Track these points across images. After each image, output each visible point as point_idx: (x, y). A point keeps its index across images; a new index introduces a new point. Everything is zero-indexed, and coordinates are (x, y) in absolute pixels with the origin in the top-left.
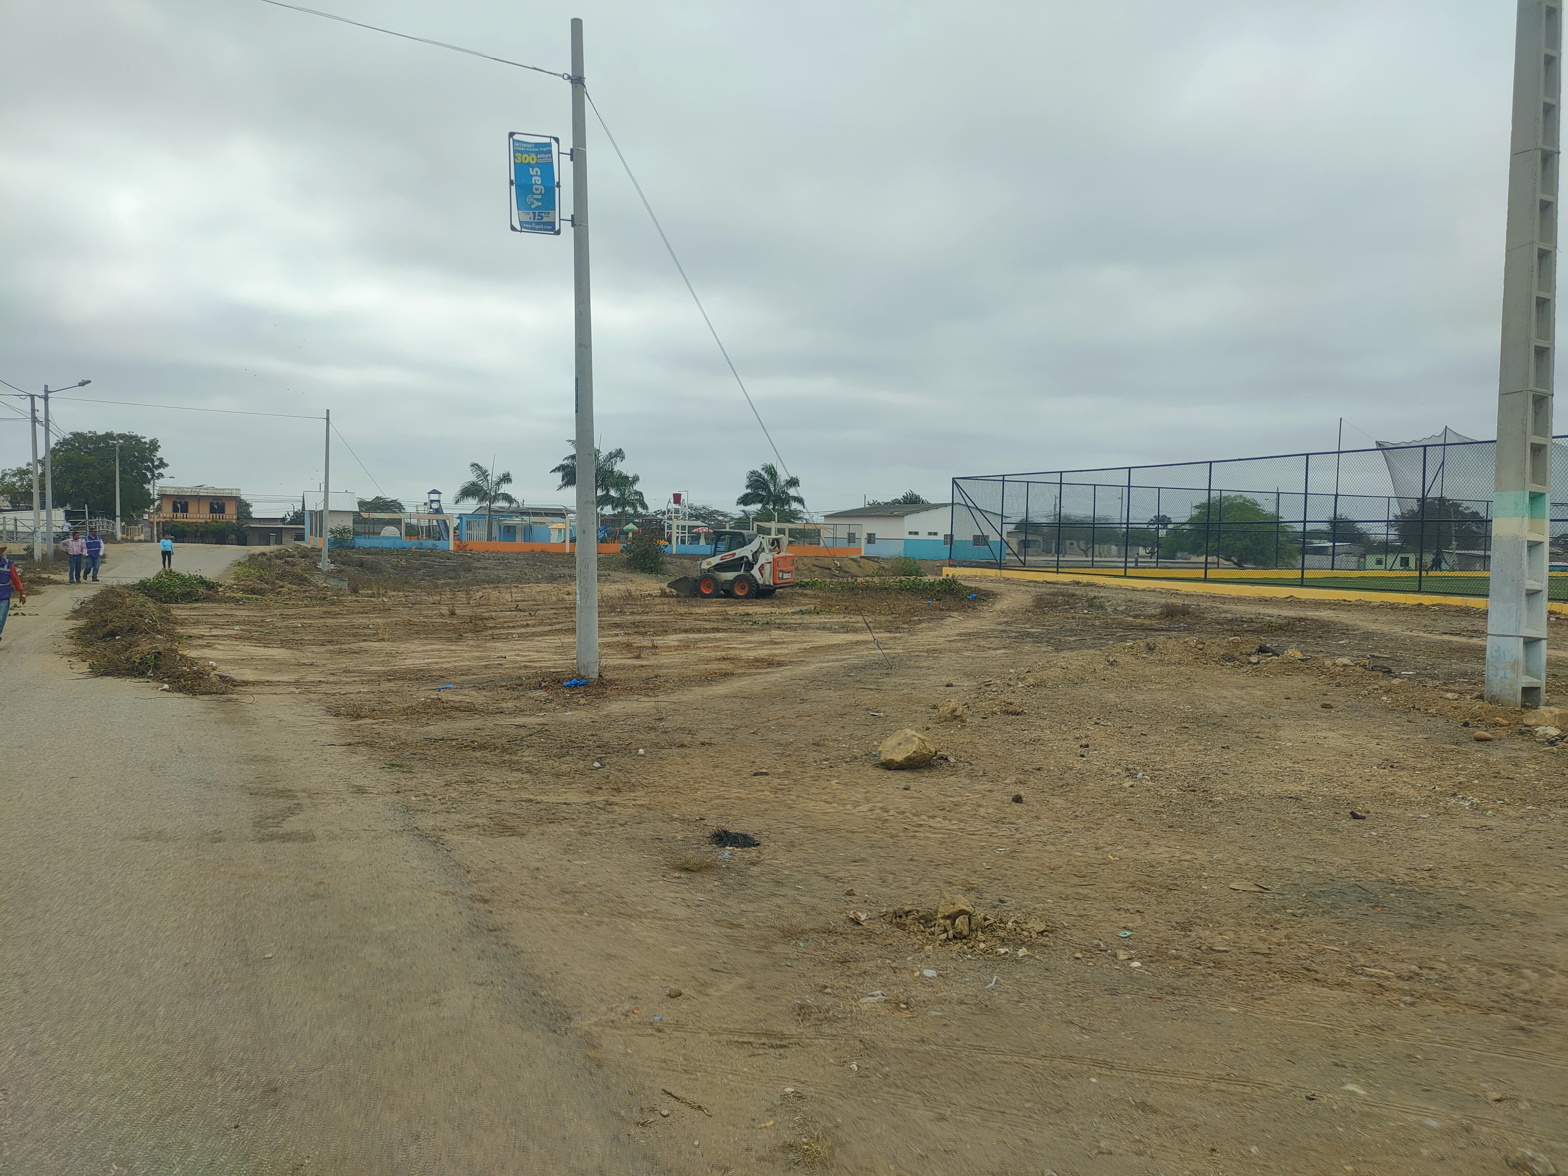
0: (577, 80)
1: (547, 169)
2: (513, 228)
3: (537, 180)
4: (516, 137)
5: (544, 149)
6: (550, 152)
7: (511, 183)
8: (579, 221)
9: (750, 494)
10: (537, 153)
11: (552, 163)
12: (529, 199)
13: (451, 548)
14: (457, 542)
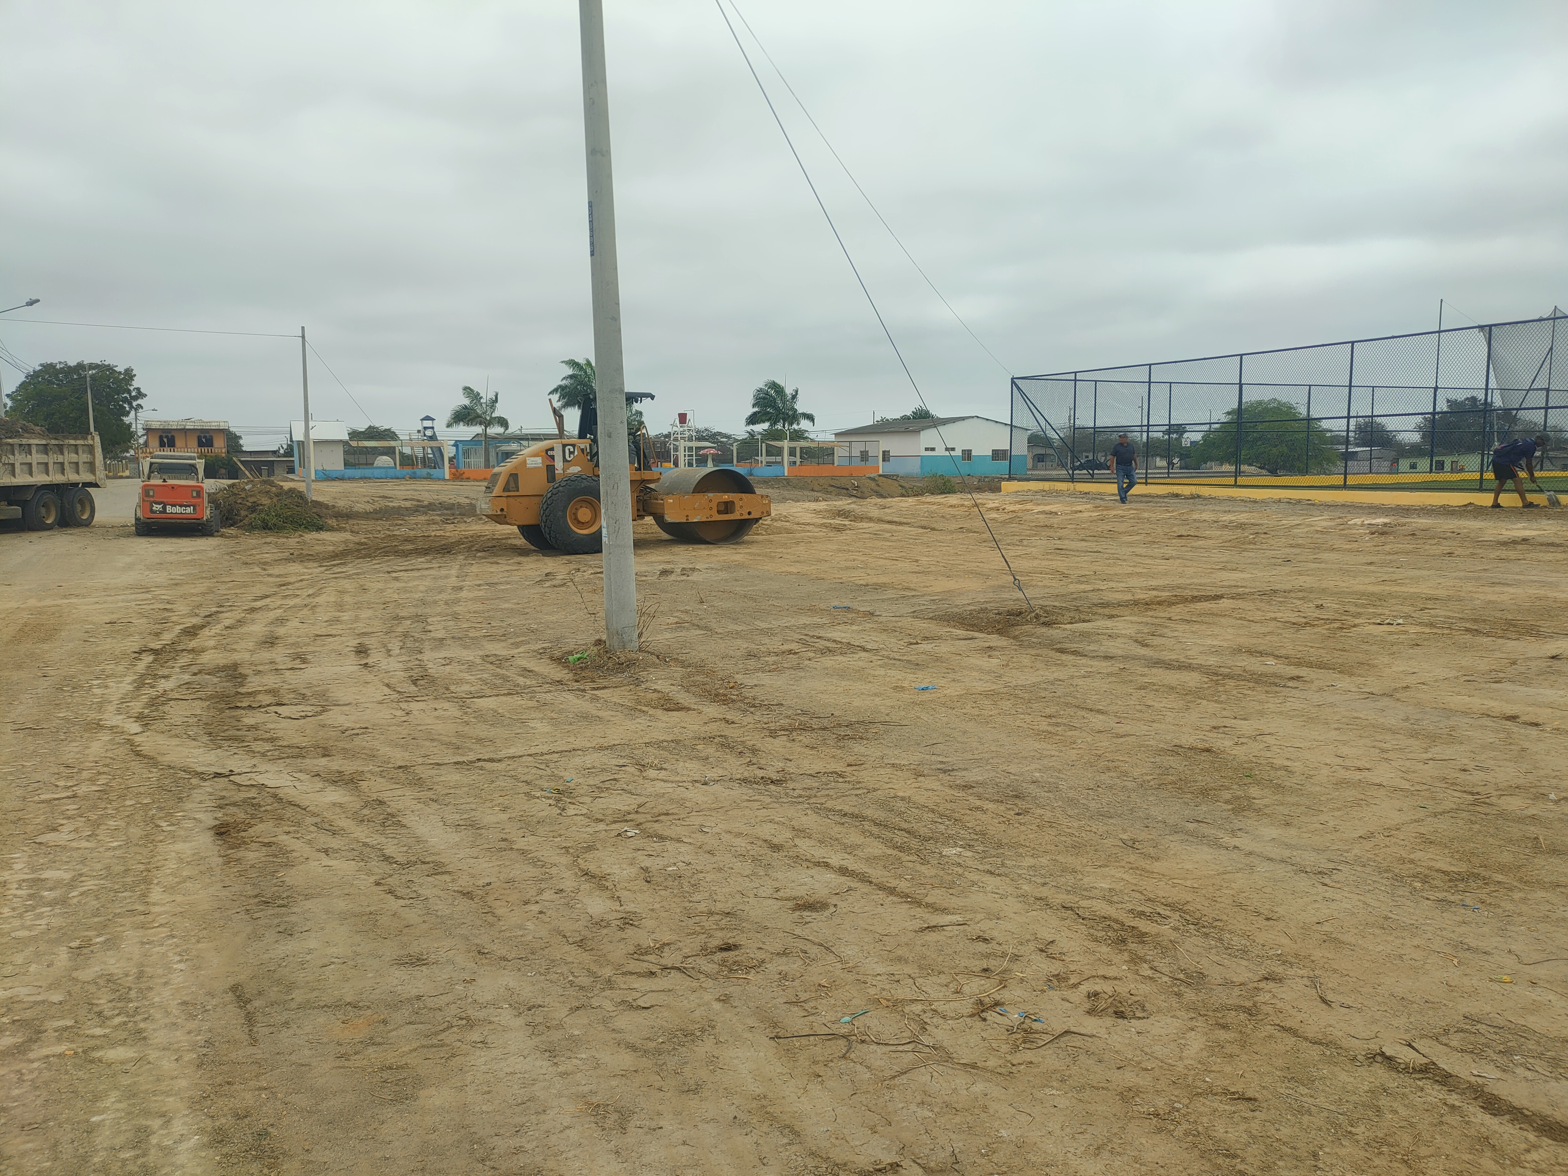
9: (759, 412)
13: (447, 477)
14: (453, 470)
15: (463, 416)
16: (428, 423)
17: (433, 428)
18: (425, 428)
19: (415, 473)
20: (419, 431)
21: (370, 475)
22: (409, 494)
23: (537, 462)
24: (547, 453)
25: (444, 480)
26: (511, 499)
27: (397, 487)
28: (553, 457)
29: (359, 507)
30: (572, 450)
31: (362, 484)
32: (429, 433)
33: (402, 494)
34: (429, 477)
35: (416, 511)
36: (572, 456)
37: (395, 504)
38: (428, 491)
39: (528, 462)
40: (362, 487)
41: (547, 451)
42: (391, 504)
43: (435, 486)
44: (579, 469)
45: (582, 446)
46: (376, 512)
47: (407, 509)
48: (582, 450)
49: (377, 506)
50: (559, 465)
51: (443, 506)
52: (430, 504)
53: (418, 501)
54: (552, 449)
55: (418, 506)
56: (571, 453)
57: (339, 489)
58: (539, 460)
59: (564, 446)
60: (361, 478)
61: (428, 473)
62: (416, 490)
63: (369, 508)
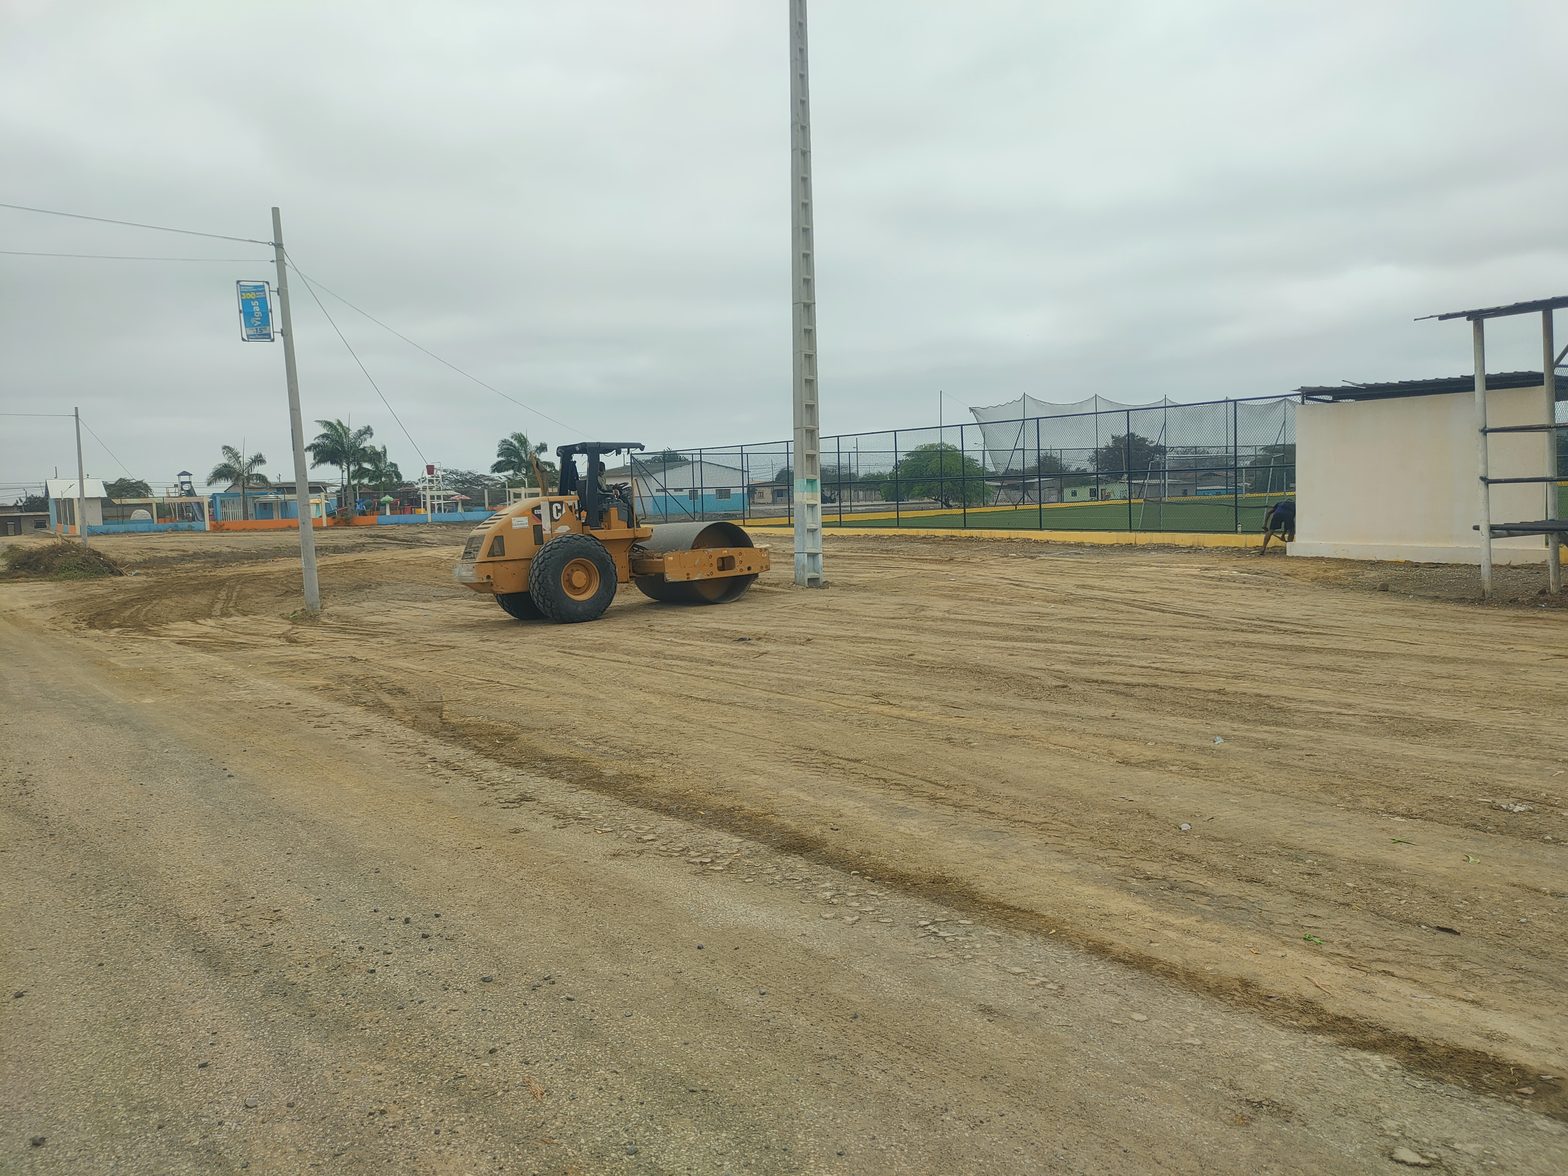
0: (278, 246)
1: (263, 302)
2: (243, 340)
3: (257, 309)
4: (241, 283)
5: (259, 289)
6: (264, 291)
7: (240, 312)
8: (286, 333)
9: (503, 461)
10: (255, 292)
11: (265, 298)
12: (253, 320)
13: (208, 528)
14: (213, 523)
15: (222, 473)
16: (185, 478)
17: (190, 482)
18: (183, 483)
19: (177, 526)
20: (176, 486)
21: (134, 530)
22: (175, 545)
23: (523, 522)
24: (533, 512)
25: (205, 531)
26: (497, 565)
27: (162, 540)
28: (539, 517)
29: (130, 558)
30: (559, 507)
31: (127, 538)
32: (186, 487)
33: (168, 546)
34: (190, 530)
35: (183, 560)
36: (560, 514)
37: (163, 554)
38: (192, 542)
39: (513, 522)
40: (129, 541)
41: (533, 510)
42: (158, 555)
43: (198, 538)
44: (567, 528)
45: (570, 504)
46: (145, 561)
47: (174, 558)
48: (570, 507)
49: (146, 557)
50: (546, 524)
51: (206, 555)
52: (195, 553)
53: (184, 551)
54: (539, 507)
55: (184, 555)
56: (558, 511)
57: (108, 543)
58: (525, 520)
59: (551, 504)
60: (125, 532)
61: (189, 526)
62: (180, 542)
63: (139, 558)
